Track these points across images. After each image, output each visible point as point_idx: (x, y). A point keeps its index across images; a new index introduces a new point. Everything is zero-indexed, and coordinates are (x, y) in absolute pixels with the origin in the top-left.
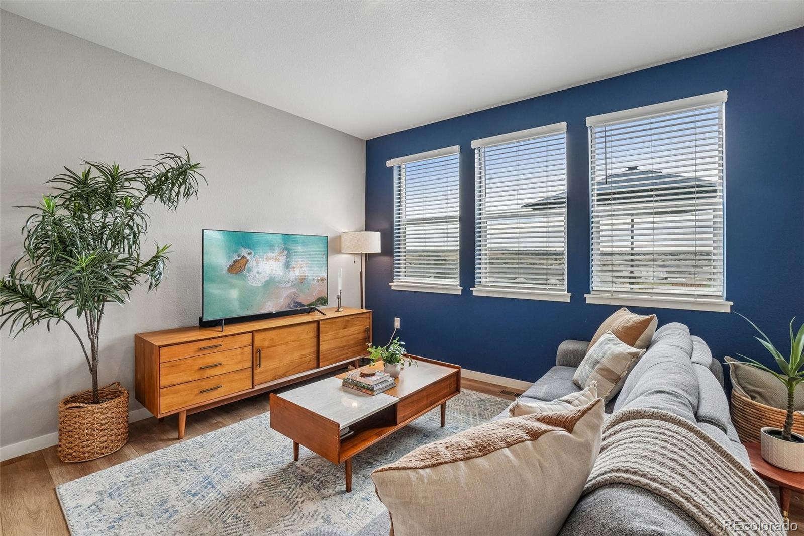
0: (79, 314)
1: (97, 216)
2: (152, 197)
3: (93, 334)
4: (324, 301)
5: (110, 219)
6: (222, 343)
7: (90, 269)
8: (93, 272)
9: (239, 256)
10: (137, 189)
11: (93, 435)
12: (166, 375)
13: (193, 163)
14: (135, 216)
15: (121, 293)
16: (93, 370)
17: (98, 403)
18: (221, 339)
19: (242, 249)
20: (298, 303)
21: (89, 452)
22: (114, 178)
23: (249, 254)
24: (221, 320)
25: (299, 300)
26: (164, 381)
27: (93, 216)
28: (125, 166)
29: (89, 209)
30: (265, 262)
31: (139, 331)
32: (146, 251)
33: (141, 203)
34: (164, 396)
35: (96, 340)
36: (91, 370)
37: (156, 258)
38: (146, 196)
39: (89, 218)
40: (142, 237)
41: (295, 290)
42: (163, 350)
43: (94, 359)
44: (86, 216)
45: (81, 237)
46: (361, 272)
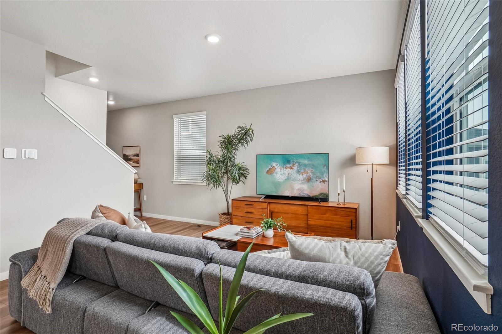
6: (254, 204)
9: (271, 166)
18: (254, 202)
19: (273, 163)
23: (277, 165)
24: (264, 195)
30: (285, 169)
34: (234, 218)
46: (372, 179)
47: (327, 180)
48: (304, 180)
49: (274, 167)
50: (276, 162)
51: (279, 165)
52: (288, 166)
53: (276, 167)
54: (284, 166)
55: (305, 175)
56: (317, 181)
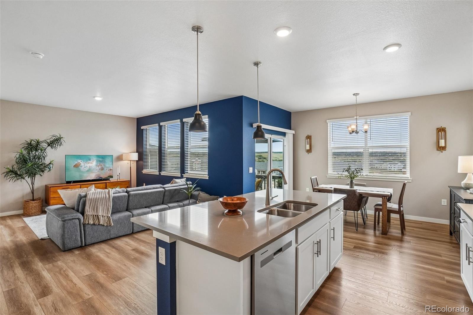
0: (29, 177)
1: (34, 152)
2: (50, 147)
3: (33, 184)
4: (112, 177)
5: (37, 153)
6: (70, 187)
7: (31, 167)
8: (32, 167)
9: (77, 162)
10: (45, 145)
11: (32, 209)
12: (52, 194)
13: (61, 137)
14: (44, 153)
15: (41, 174)
16: (33, 193)
17: (34, 201)
18: (70, 186)
19: (79, 160)
20: (100, 177)
21: (31, 213)
22: (38, 143)
23: (81, 162)
24: (71, 181)
25: (100, 176)
26: (52, 196)
27: (33, 153)
28: (41, 140)
29: (32, 151)
30: (87, 164)
31: (46, 184)
32: (47, 161)
33: (46, 149)
34: (51, 200)
35: (33, 185)
36: (32, 193)
37: (50, 163)
38: (48, 147)
39: (32, 153)
40: (46, 158)
41: (99, 173)
42: (51, 188)
43: (33, 190)
44: (31, 152)
45: (29, 159)
46: (131, 167)
47: (112, 169)
48: (99, 169)
49: (79, 162)
50: (81, 160)
51: (83, 161)
52: (89, 162)
53: (81, 163)
54: (87, 162)
55: (100, 167)
56: (107, 169)
